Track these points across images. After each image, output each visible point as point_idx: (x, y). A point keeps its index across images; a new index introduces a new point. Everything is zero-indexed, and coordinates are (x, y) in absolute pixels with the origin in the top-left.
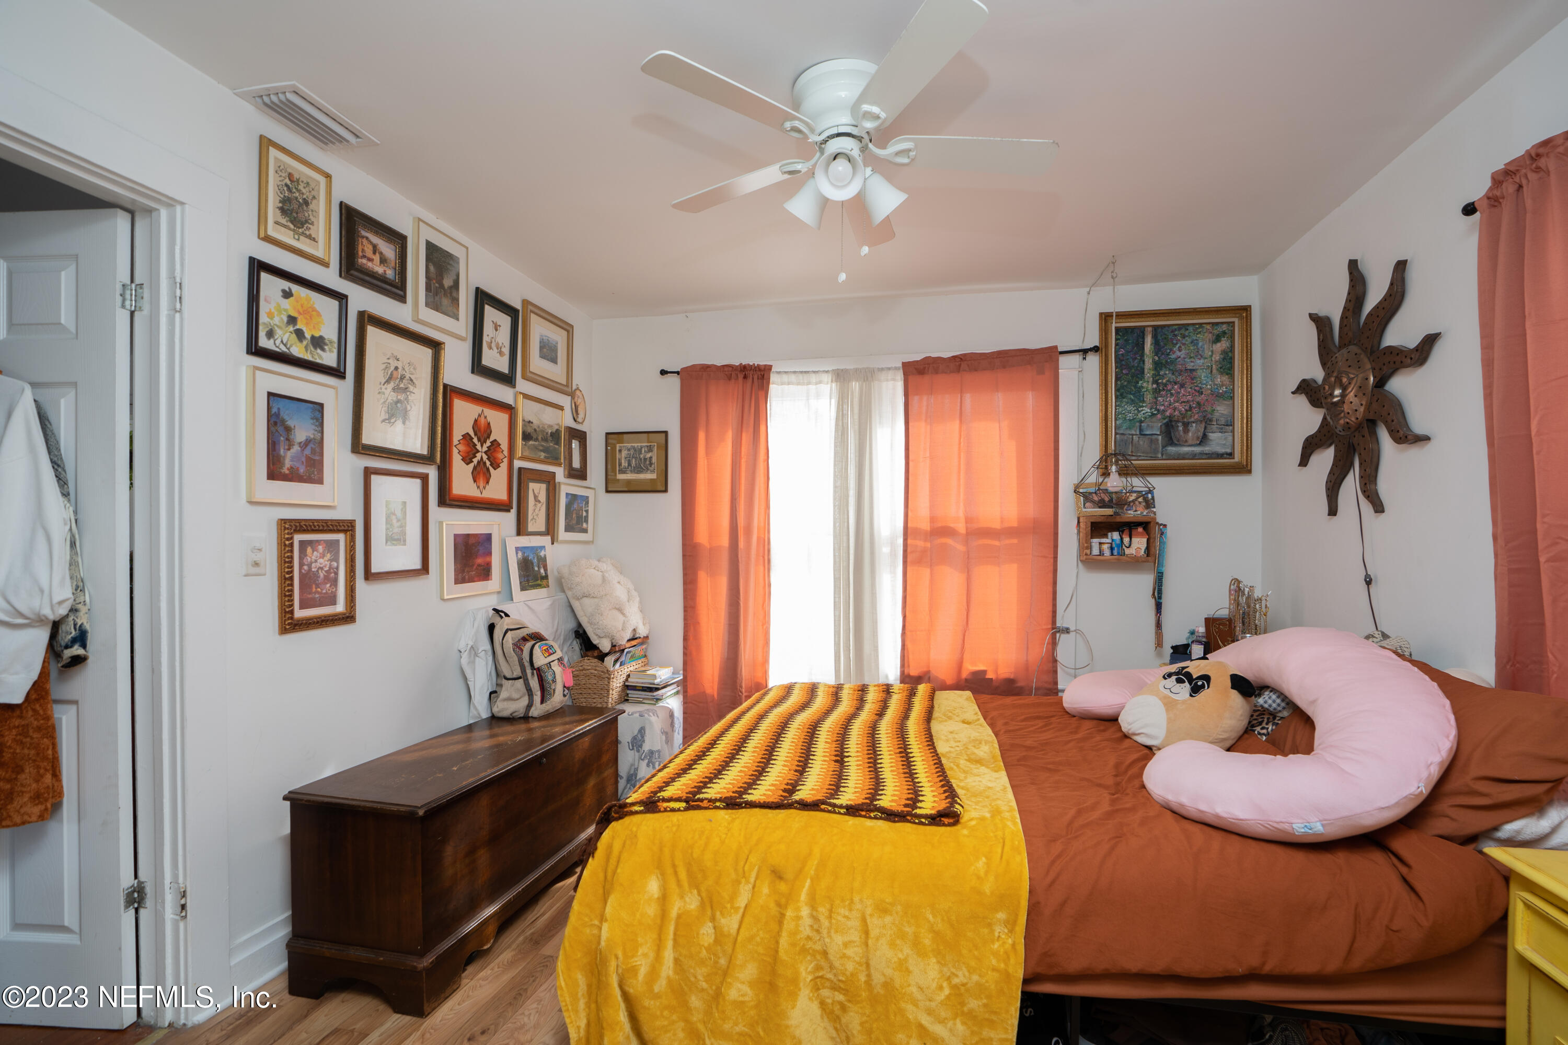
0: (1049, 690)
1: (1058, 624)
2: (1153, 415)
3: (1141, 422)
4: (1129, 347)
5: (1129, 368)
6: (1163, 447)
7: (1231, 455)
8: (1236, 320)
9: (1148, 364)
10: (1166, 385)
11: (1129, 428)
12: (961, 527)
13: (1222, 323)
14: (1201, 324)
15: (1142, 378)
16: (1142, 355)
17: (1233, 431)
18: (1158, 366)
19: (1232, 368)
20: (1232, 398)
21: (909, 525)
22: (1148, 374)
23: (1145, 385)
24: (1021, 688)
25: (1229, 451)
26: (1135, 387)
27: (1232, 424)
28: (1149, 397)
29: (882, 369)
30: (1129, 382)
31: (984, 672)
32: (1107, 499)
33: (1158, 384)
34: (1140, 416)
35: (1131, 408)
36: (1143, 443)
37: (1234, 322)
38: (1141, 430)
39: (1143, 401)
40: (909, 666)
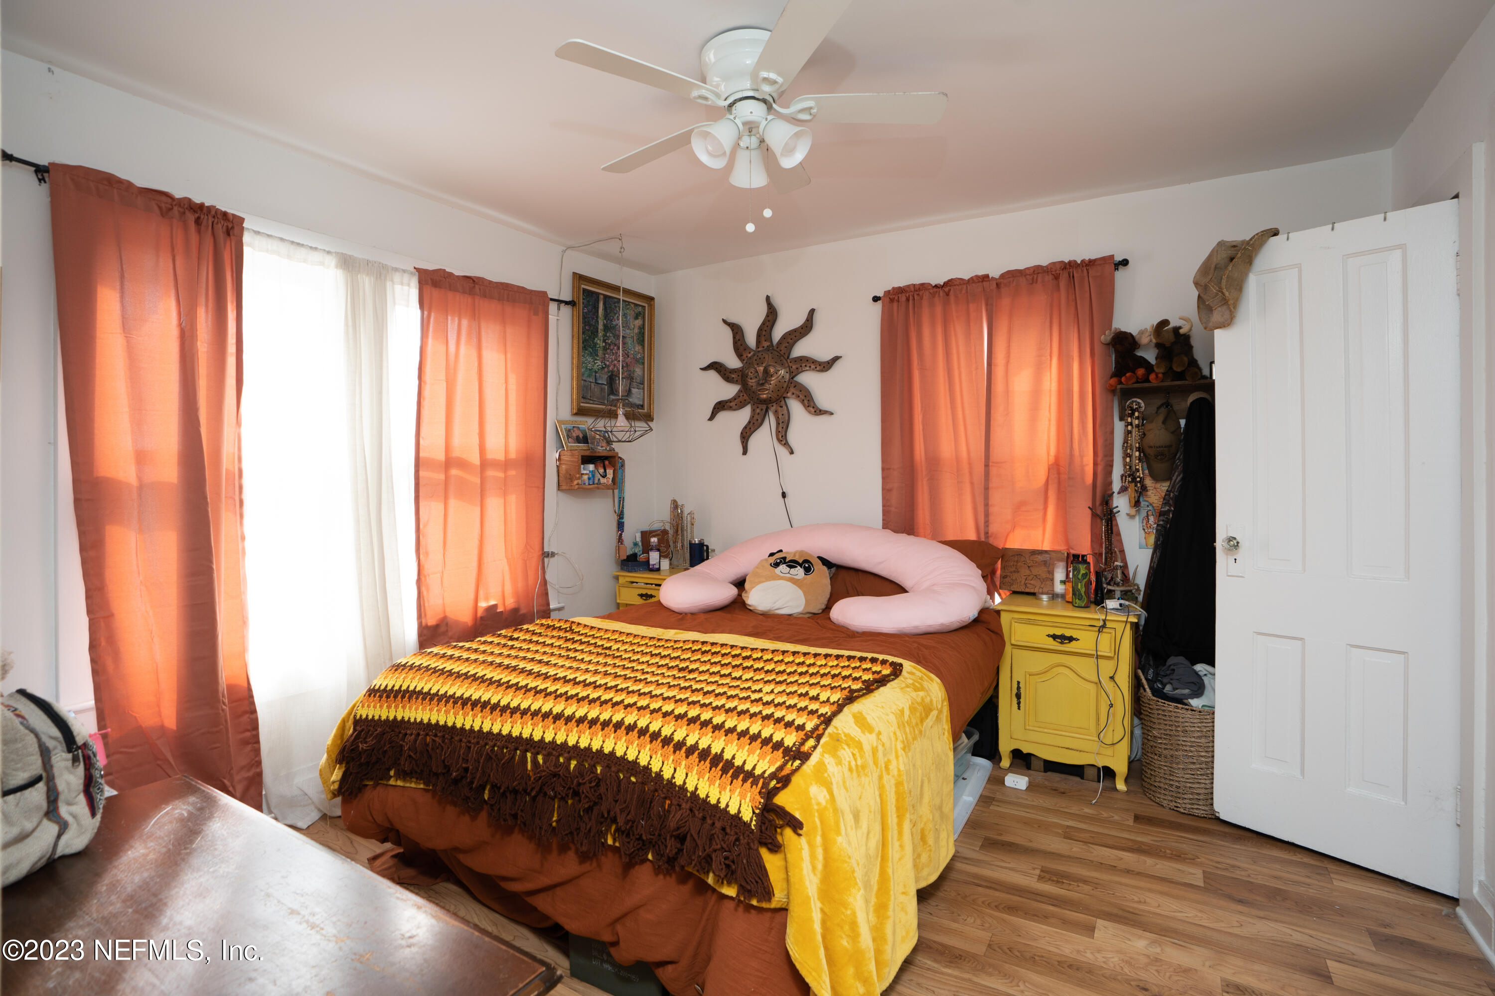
0: (544, 612)
1: (546, 550)
2: (603, 368)
3: (596, 372)
4: (590, 307)
5: (590, 325)
6: (608, 395)
7: (642, 406)
8: (646, 305)
9: (601, 327)
10: (610, 345)
11: (589, 376)
12: (475, 458)
13: (640, 305)
14: (629, 302)
15: (597, 336)
16: (597, 317)
17: (643, 389)
18: (607, 328)
19: (643, 341)
20: (643, 364)
21: (421, 455)
22: (601, 334)
23: (598, 341)
24: (524, 615)
25: (641, 403)
26: (593, 342)
27: (643, 384)
28: (600, 353)
29: (396, 270)
30: (590, 337)
31: (495, 606)
32: (581, 436)
33: (606, 343)
34: (595, 367)
35: (590, 359)
36: (596, 390)
37: (644, 307)
38: (596, 379)
39: (597, 355)
40: (425, 615)
